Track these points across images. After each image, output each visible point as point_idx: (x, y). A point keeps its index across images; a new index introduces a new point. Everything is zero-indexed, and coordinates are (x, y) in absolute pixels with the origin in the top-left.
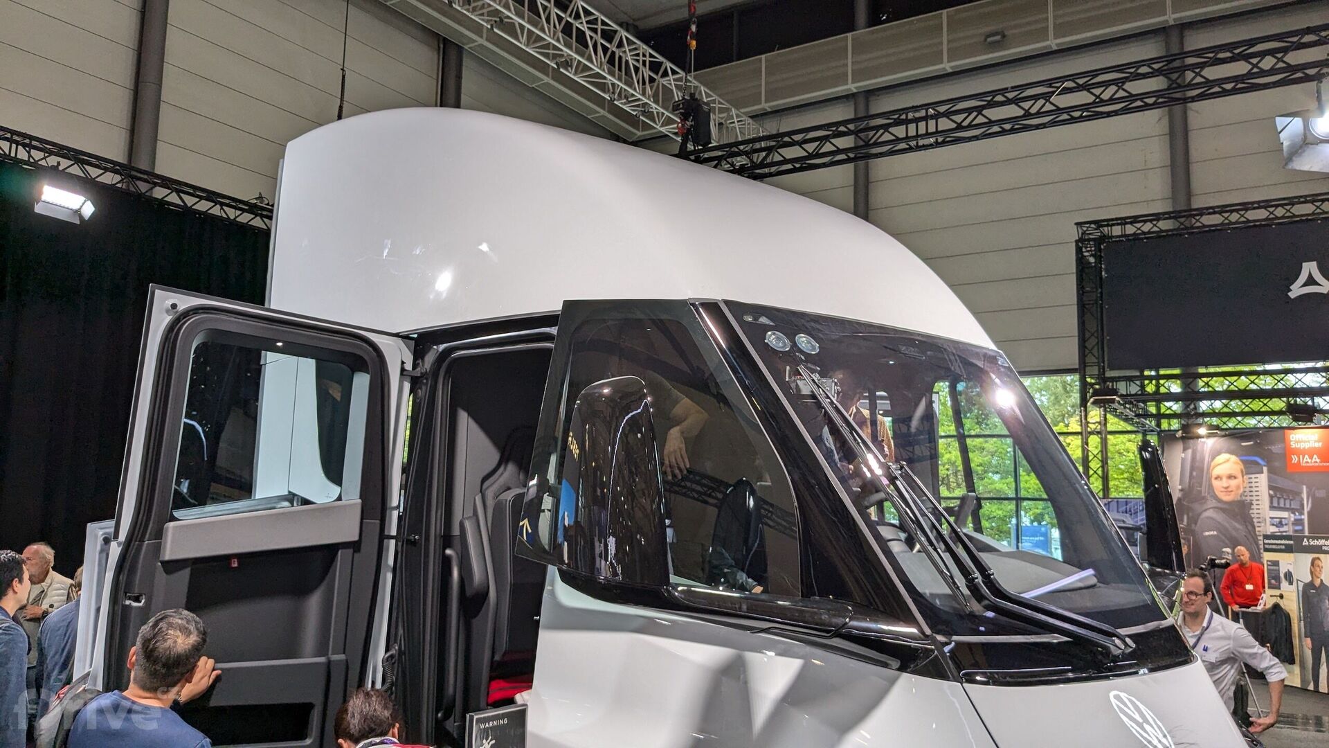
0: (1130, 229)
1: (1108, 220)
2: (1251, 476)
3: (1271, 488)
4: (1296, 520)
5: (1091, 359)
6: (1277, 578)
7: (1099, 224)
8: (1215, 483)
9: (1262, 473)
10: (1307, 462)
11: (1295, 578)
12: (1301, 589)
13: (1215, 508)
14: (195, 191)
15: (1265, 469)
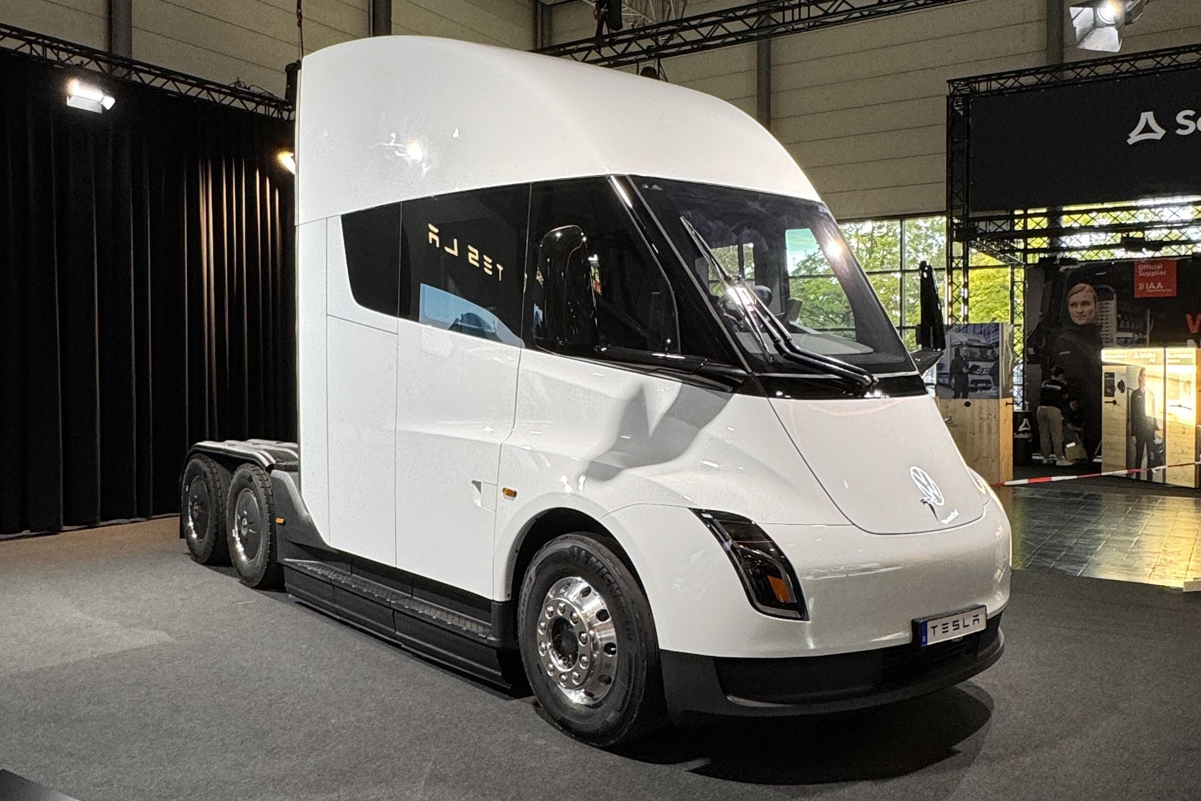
0: (995, 85)
1: (976, 78)
2: (1101, 302)
3: (1119, 312)
4: (1139, 339)
5: (956, 202)
6: (1112, 388)
7: (968, 81)
8: (1072, 310)
9: (1113, 299)
10: (1152, 289)
11: (1126, 386)
12: (1130, 395)
13: (1069, 331)
14: (186, 79)
15: (1115, 296)
